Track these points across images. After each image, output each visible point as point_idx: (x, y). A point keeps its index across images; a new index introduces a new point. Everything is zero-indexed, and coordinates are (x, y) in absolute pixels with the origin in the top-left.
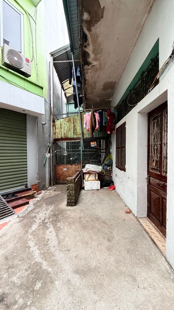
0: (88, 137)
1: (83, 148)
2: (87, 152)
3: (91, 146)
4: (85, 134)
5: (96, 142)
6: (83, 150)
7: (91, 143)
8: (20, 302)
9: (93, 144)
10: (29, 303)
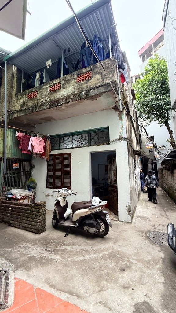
0: (10, 156)
1: (5, 170)
2: (8, 175)
3: (14, 168)
4: (8, 154)
5: (18, 164)
6: (5, 172)
7: (14, 165)
8: (126, 263)
9: (16, 166)
10: (128, 259)
